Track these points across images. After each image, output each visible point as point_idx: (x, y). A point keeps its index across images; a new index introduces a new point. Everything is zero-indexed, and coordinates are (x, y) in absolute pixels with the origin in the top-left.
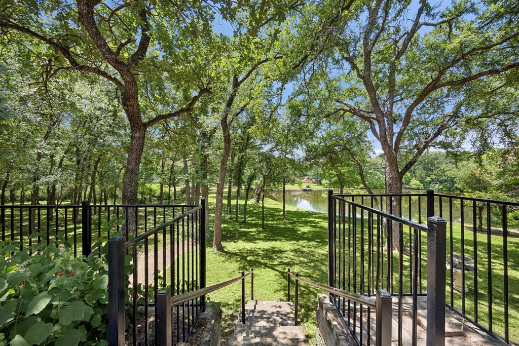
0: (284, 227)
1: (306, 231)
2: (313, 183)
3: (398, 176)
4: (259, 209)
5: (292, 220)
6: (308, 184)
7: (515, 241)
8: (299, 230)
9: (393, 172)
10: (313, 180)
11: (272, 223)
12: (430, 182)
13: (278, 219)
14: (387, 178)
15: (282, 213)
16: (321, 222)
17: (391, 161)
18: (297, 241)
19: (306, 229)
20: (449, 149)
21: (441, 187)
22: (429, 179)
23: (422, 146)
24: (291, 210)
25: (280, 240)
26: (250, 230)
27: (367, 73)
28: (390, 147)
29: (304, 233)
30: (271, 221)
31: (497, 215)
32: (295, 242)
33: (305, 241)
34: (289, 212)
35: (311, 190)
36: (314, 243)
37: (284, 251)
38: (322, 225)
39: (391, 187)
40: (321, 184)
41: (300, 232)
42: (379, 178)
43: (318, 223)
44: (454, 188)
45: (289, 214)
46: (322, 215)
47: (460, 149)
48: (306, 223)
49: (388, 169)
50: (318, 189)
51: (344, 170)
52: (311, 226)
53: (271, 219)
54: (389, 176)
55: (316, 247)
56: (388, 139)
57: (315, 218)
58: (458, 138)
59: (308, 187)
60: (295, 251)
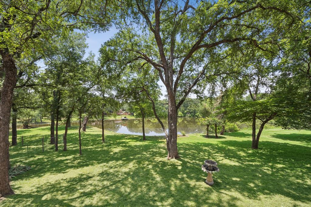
0: (100, 150)
1: (117, 151)
2: (129, 115)
3: (175, 109)
4: (84, 136)
5: (109, 143)
6: (125, 116)
7: (221, 140)
8: (112, 151)
9: (173, 106)
10: (129, 113)
11: (92, 147)
12: (186, 113)
13: (98, 143)
14: (169, 111)
15: (102, 138)
16: (130, 142)
17: (172, 98)
18: (107, 162)
19: (117, 150)
20: (198, 94)
21: (190, 115)
22: (186, 112)
23: (188, 91)
24: (110, 135)
25: (92, 165)
26: (68, 157)
27: (157, 28)
28: (171, 89)
29: (116, 153)
30: (92, 145)
31: (212, 128)
32: (105, 164)
33: (114, 161)
34: (108, 137)
35: (127, 120)
36: (121, 162)
37: (91, 177)
38: (130, 144)
39: (171, 117)
40: (133, 115)
41: (112, 153)
42: (165, 111)
43: (127, 143)
44: (195, 116)
45: (108, 138)
46: (131, 137)
47: (203, 94)
48: (118, 144)
49: (170, 104)
50: (132, 119)
51: (144, 106)
52: (122, 146)
53: (92, 144)
54: (170, 109)
55: (121, 166)
56: (170, 84)
57: (127, 139)
58: (202, 88)
59: (125, 117)
60: (101, 174)
